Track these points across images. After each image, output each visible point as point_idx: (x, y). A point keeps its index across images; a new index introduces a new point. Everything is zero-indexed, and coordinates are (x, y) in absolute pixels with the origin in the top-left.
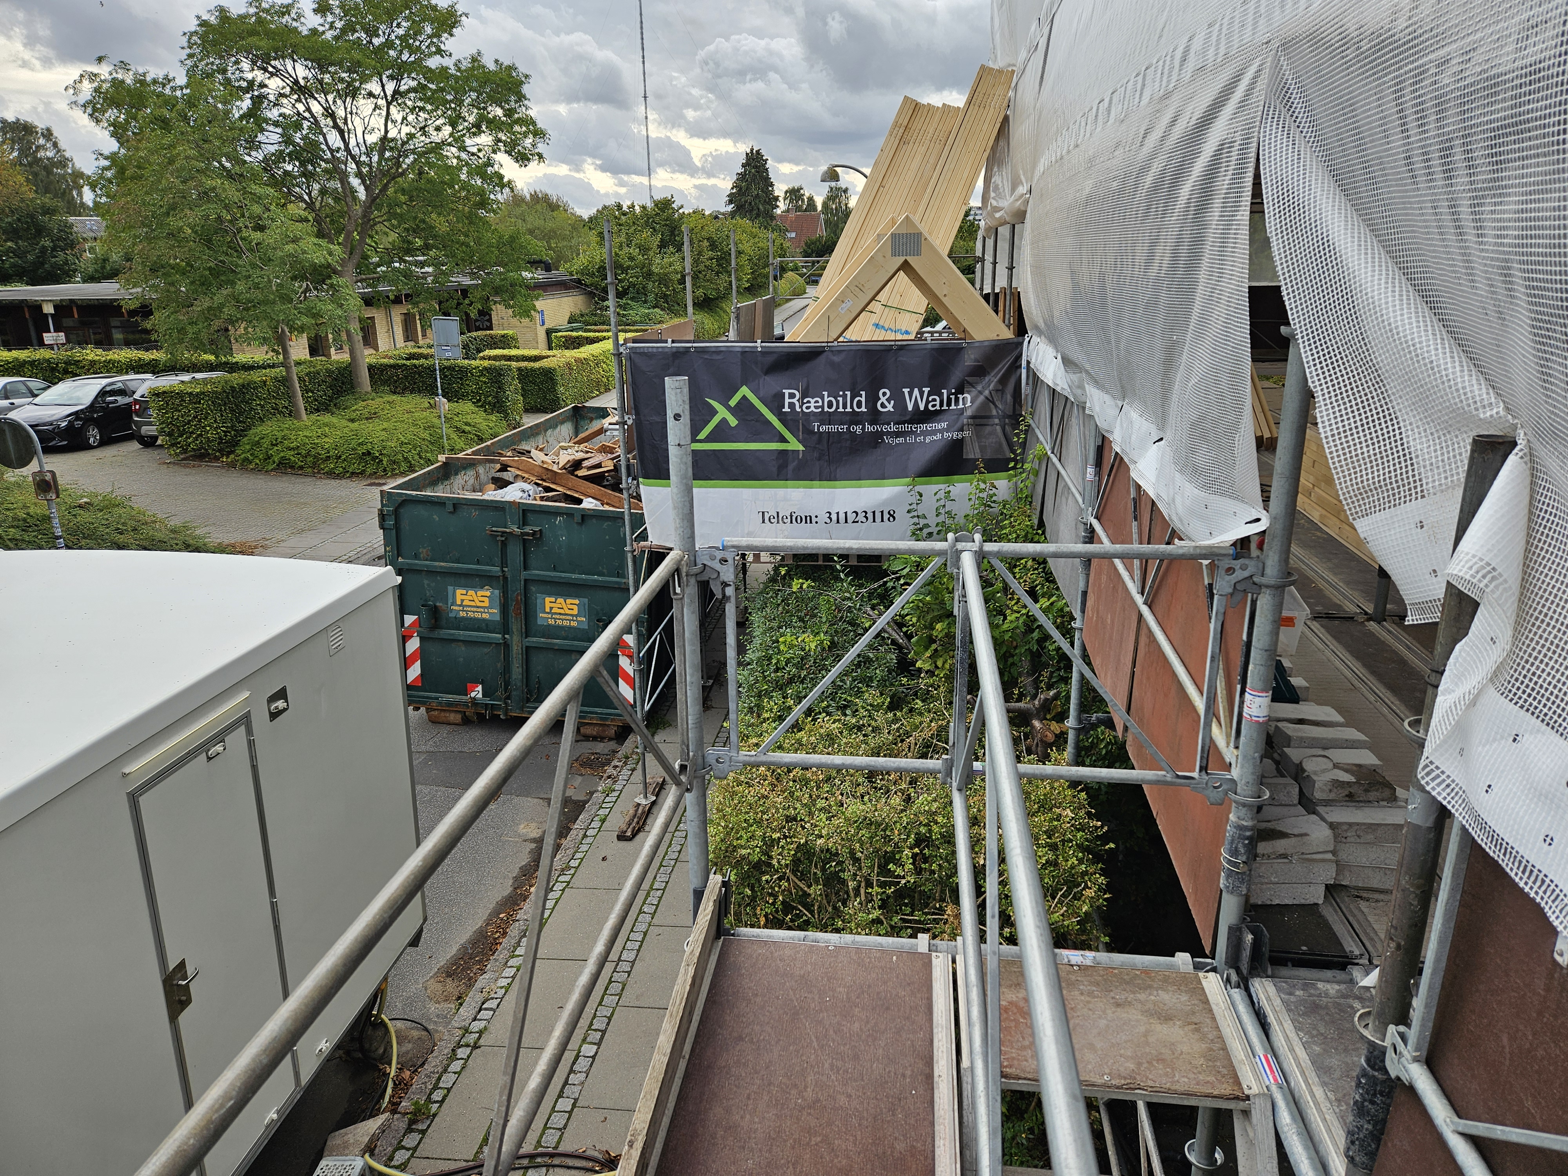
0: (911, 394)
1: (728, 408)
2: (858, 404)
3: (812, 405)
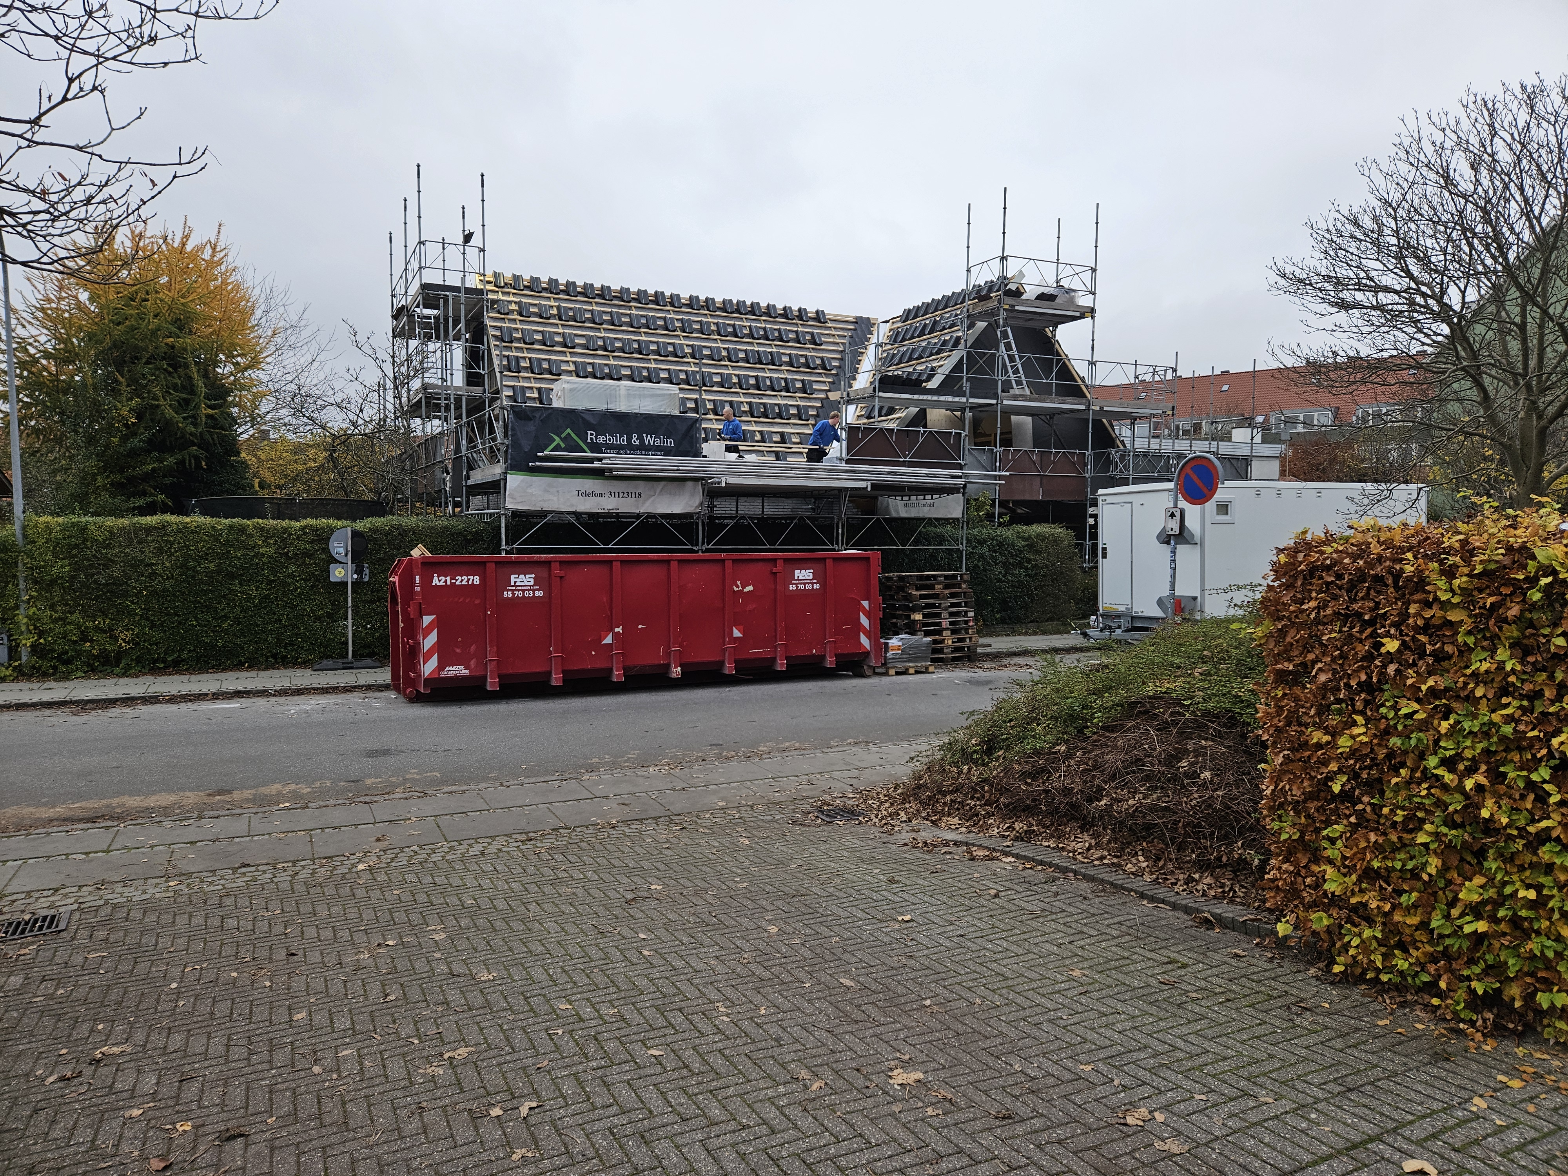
0: (646, 437)
1: (561, 439)
2: (623, 440)
3: (601, 439)
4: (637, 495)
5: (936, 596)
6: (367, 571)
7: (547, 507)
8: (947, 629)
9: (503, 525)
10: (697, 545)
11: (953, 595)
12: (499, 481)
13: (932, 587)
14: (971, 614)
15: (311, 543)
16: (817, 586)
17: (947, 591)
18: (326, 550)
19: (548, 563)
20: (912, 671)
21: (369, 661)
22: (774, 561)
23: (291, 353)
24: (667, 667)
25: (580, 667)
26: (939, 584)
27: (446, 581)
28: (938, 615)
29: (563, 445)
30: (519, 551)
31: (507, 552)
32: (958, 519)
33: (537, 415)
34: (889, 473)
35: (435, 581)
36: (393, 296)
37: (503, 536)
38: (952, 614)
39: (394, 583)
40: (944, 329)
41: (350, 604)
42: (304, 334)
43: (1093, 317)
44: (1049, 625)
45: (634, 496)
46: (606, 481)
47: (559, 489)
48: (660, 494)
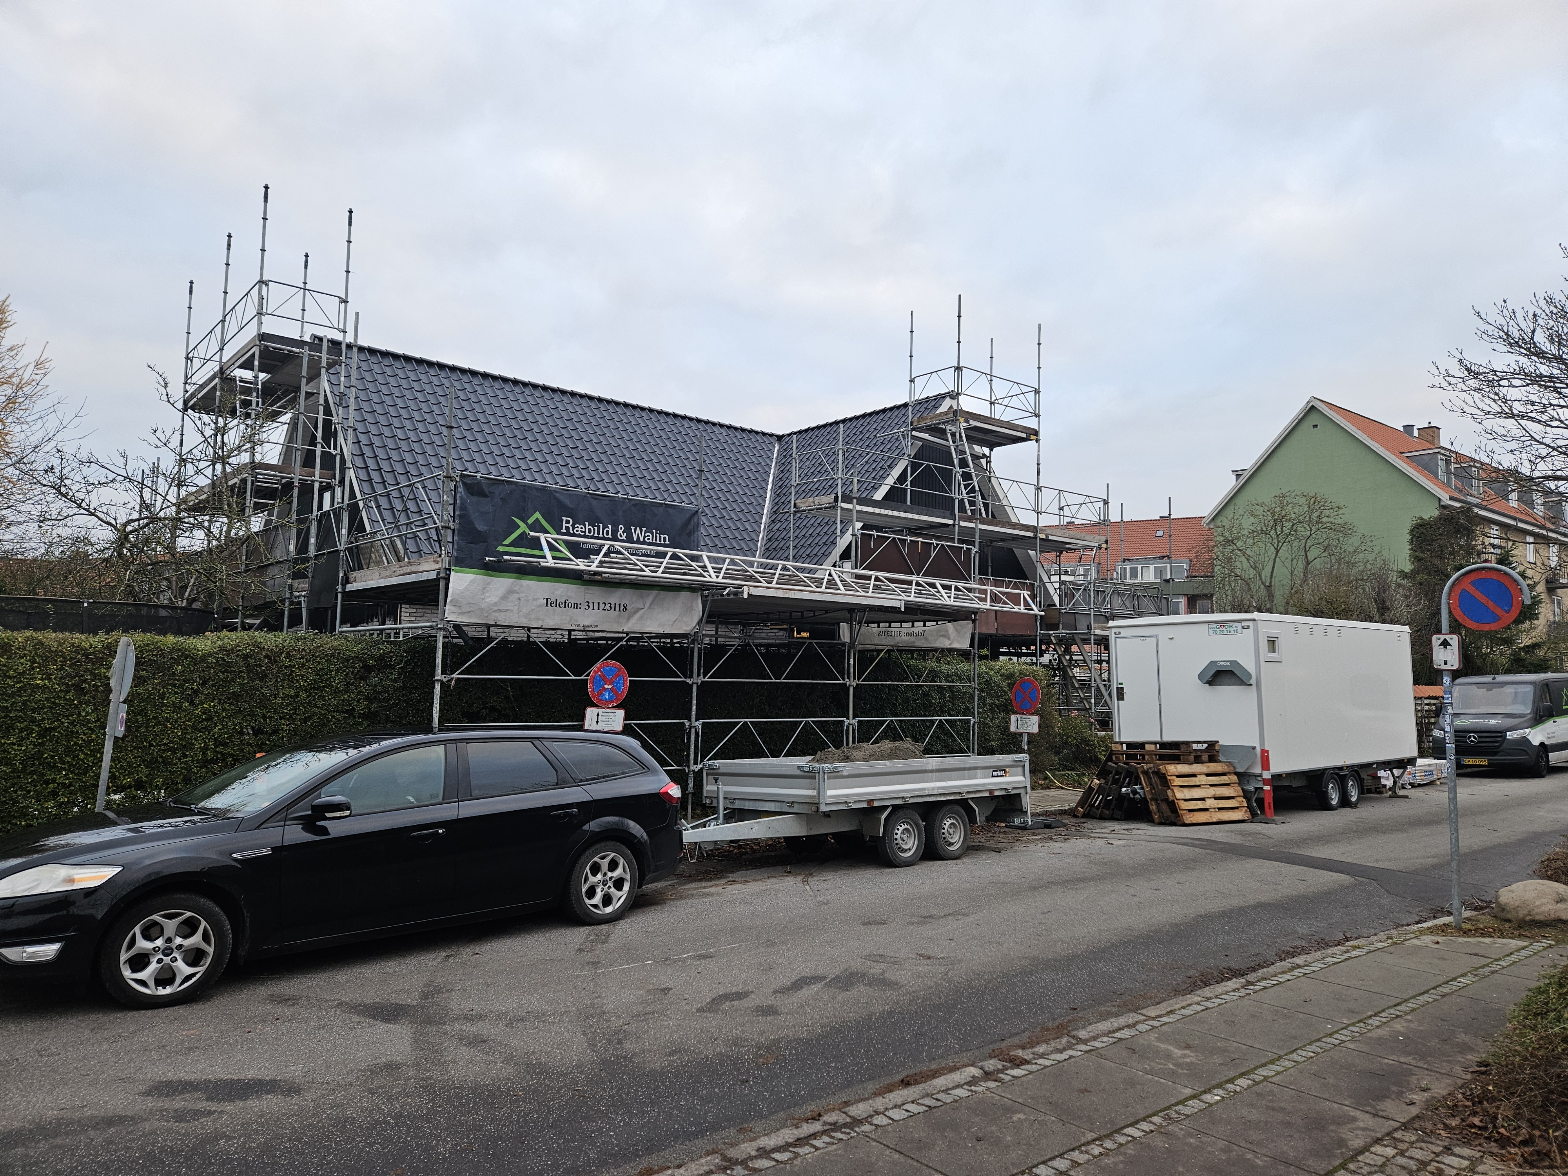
0: (635, 530)
1: (527, 524)
2: (606, 533)
3: (579, 529)
4: (622, 607)
7: (504, 619)
9: (440, 645)
33: (495, 491)
36: (187, 358)
37: (439, 661)
43: (1037, 441)
45: (617, 609)
46: (583, 587)
47: (522, 595)
48: (650, 607)
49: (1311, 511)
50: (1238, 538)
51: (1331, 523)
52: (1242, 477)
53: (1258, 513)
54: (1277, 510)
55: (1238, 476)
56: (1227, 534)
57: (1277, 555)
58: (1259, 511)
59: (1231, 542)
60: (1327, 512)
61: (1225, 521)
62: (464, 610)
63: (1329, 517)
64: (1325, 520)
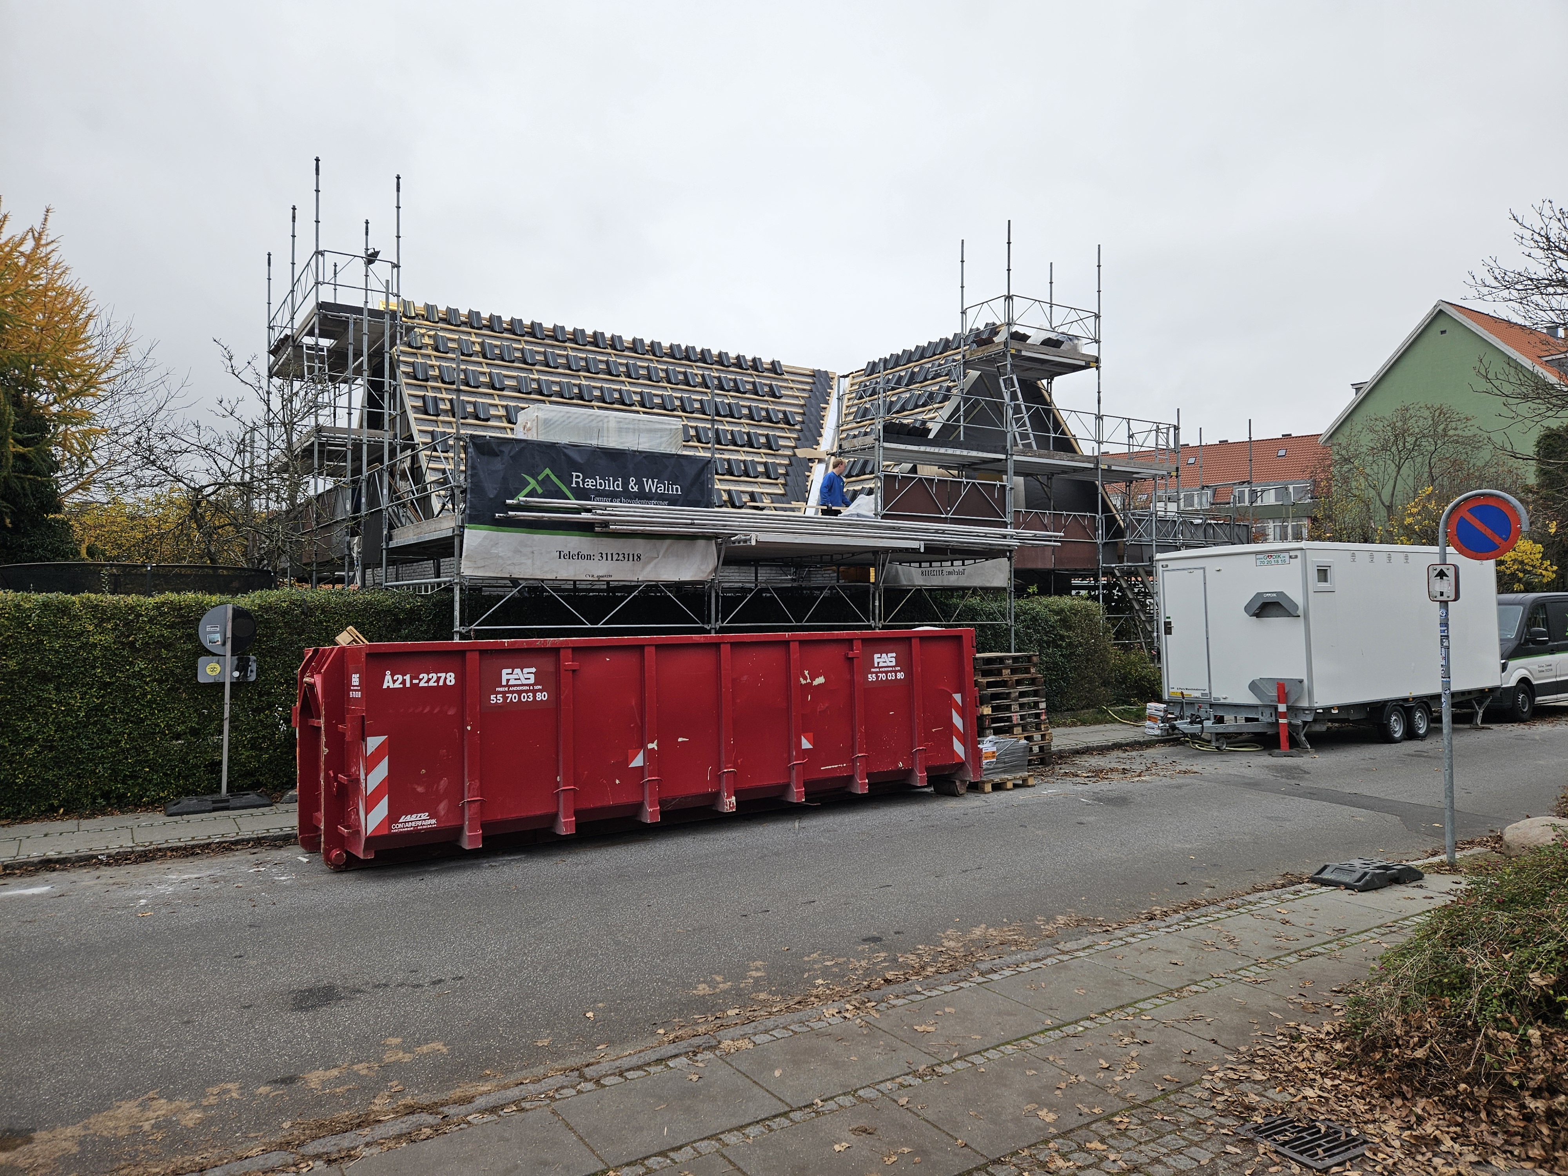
0: (647, 482)
1: (537, 481)
2: (617, 486)
3: (590, 484)
4: (636, 557)
5: (1004, 684)
6: (254, 666)
7: (518, 573)
8: (1018, 725)
9: (457, 598)
10: (709, 622)
11: (1019, 683)
12: (452, 538)
13: (999, 673)
14: (1043, 705)
15: (170, 627)
16: (901, 676)
17: (1016, 677)
18: (193, 637)
19: (555, 651)
20: (1010, 785)
21: (252, 797)
22: (850, 641)
23: (131, 399)
24: (716, 796)
25: (599, 804)
26: (1006, 668)
27: (404, 682)
28: (1008, 708)
29: (540, 491)
30: (479, 634)
31: (463, 636)
32: (1005, 589)
33: (506, 449)
34: (937, 531)
35: (388, 682)
36: (269, 328)
37: (457, 613)
38: (1022, 706)
39: (312, 686)
40: (926, 380)
41: (227, 714)
42: (150, 377)
43: (1098, 368)
44: (1087, 713)
45: (631, 558)
46: (596, 539)
47: (535, 548)
48: (664, 556)
49: (1435, 425)
50: (1356, 456)
51: (1458, 435)
52: (1362, 391)
53: (1377, 429)
54: (1399, 424)
55: (1358, 390)
56: (1344, 452)
57: (1398, 472)
58: (1379, 426)
59: (1347, 460)
60: (1454, 425)
61: (1342, 439)
62: (479, 565)
63: (1456, 429)
64: (1451, 433)
